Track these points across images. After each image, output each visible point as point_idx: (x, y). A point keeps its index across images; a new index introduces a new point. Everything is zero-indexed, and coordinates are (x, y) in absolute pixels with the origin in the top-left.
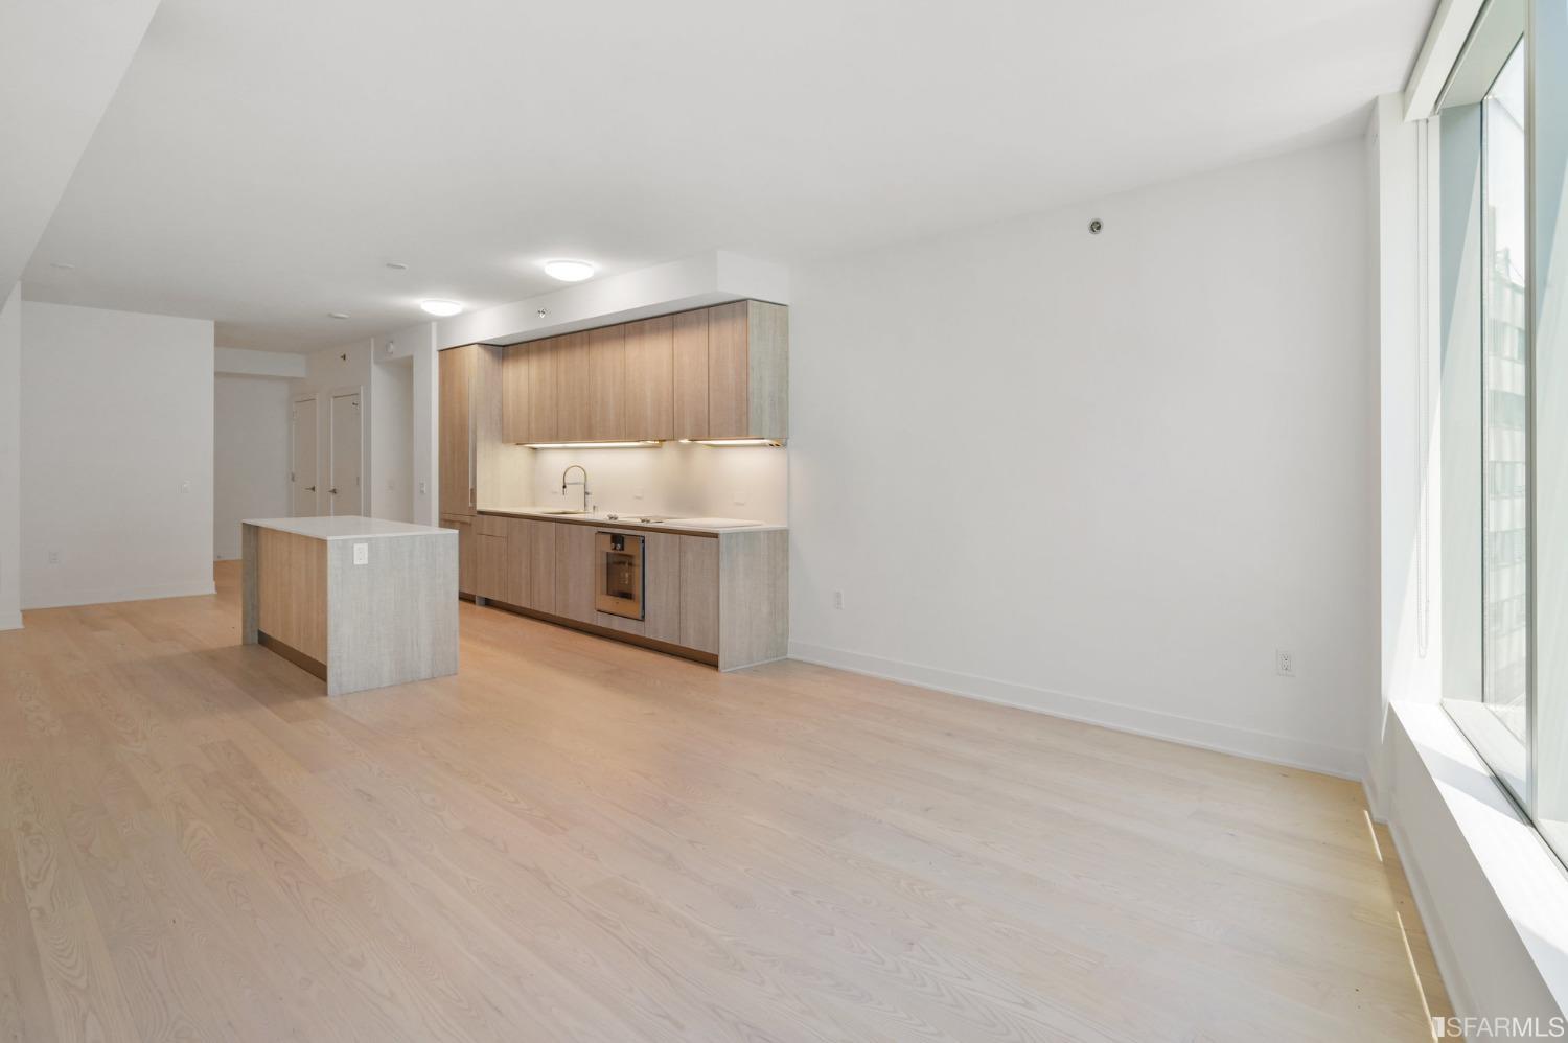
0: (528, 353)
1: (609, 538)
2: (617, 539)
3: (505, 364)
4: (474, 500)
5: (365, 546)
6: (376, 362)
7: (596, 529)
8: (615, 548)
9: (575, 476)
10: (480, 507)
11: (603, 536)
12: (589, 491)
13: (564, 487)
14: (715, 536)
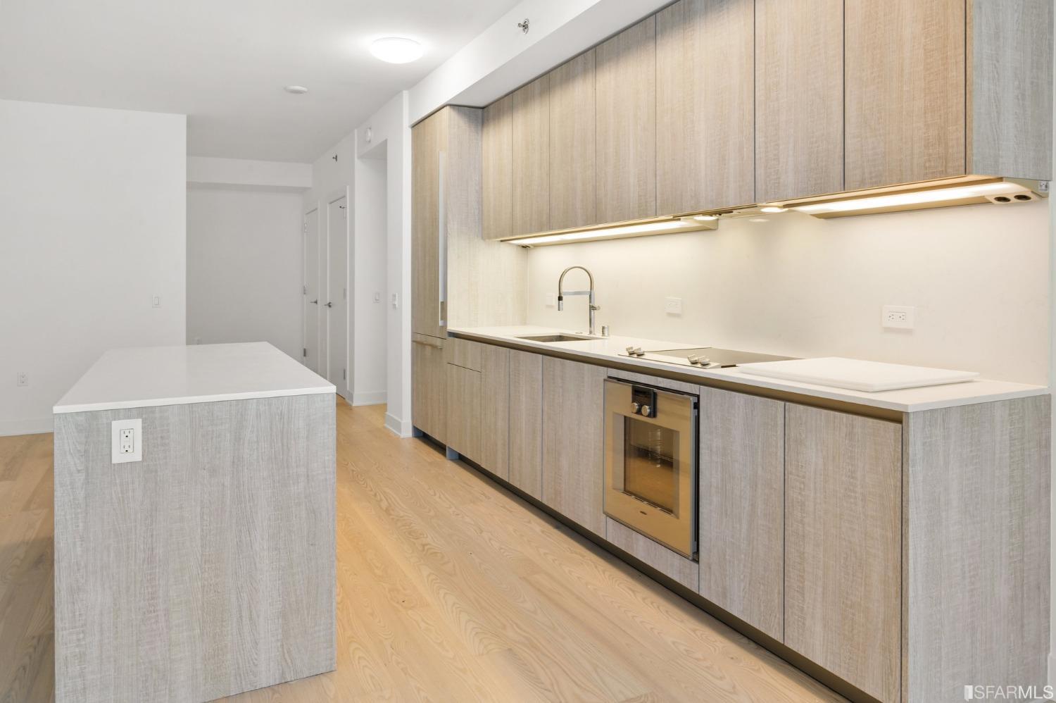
0: (512, 109)
1: (628, 389)
2: (644, 395)
3: (485, 129)
4: (444, 318)
5: (137, 424)
6: (361, 157)
7: (605, 372)
8: (639, 412)
9: (576, 281)
10: (452, 327)
11: (618, 385)
12: (596, 305)
13: (560, 298)
14: (895, 417)
